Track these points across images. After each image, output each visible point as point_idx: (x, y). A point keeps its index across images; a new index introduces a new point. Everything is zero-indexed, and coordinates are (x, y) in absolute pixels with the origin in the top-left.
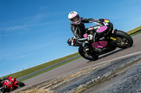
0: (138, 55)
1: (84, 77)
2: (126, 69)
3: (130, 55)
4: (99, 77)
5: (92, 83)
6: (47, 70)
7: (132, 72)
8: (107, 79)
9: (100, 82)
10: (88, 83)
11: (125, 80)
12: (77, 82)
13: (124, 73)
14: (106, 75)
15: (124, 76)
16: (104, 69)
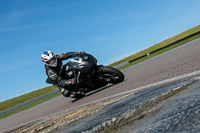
0: (179, 81)
1: (90, 118)
2: (160, 105)
3: (167, 81)
4: (114, 119)
5: (103, 128)
6: (27, 107)
7: (170, 111)
8: (128, 122)
9: (115, 127)
10: (95, 129)
11: (158, 124)
12: (76, 127)
13: (157, 111)
14: (127, 115)
15: (157, 117)
16: (123, 105)
